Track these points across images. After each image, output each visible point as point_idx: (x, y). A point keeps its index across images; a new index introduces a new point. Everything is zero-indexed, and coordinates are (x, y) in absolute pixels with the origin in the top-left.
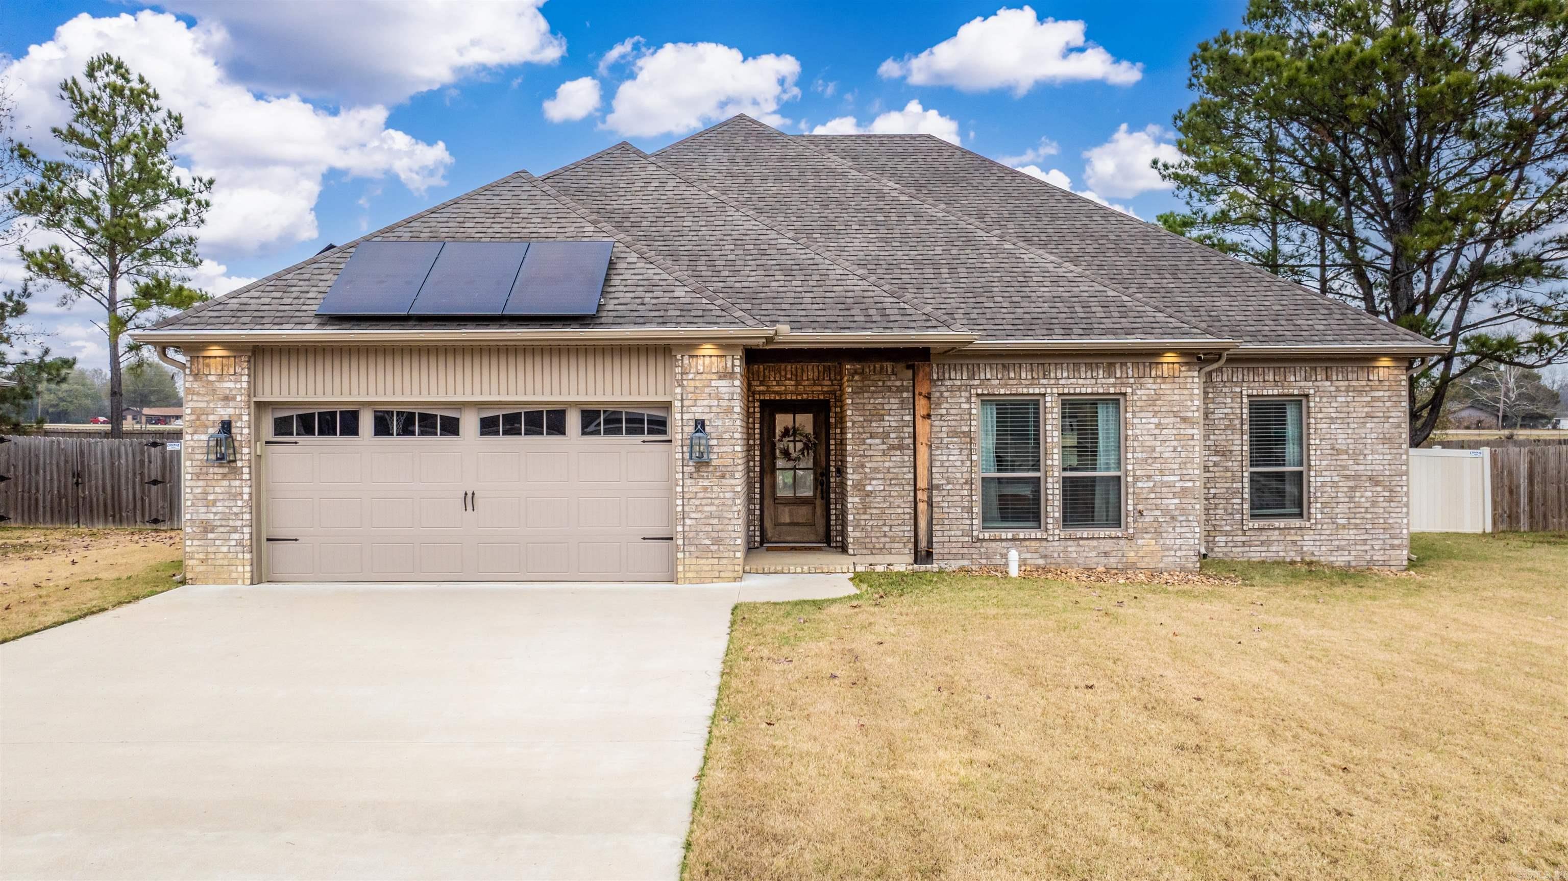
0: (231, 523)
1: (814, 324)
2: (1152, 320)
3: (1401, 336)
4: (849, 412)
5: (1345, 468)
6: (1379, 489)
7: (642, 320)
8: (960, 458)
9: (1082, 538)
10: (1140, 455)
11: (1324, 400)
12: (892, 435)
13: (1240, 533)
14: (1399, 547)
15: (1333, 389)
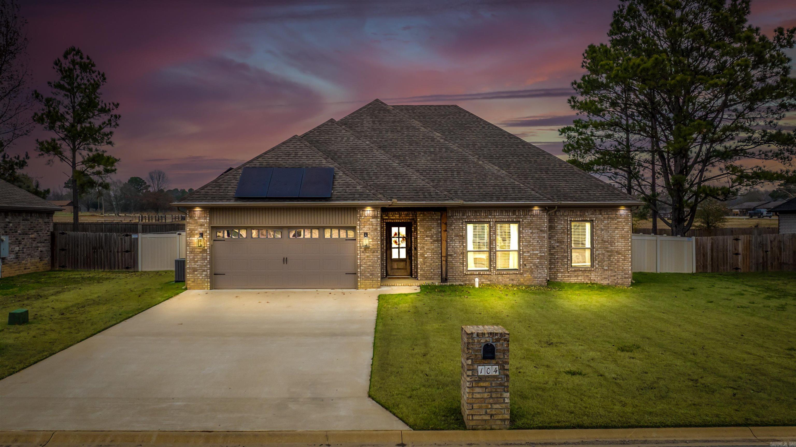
0: (203, 268)
1: (405, 199)
2: (530, 194)
3: (628, 198)
4: (419, 228)
5: (607, 248)
6: (620, 256)
7: (346, 199)
8: (459, 244)
9: (504, 274)
10: (525, 244)
11: (599, 222)
12: (434, 236)
13: (567, 272)
14: (627, 278)
15: (602, 218)
